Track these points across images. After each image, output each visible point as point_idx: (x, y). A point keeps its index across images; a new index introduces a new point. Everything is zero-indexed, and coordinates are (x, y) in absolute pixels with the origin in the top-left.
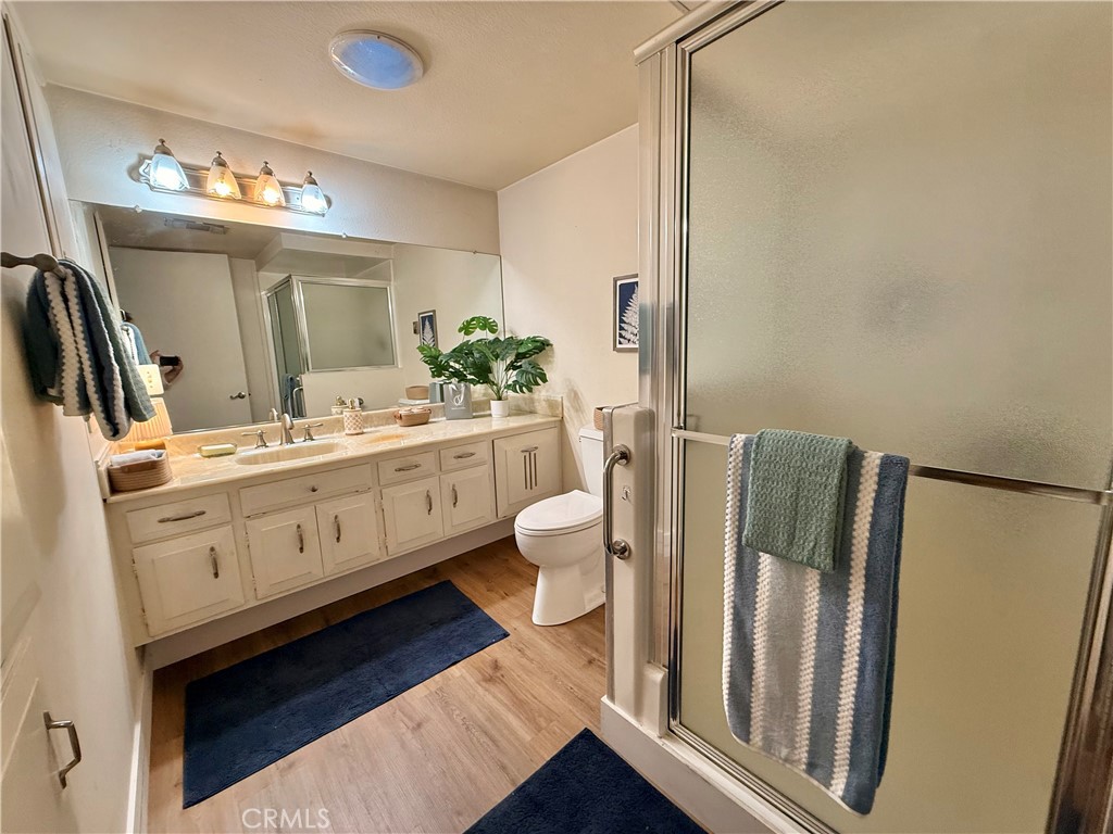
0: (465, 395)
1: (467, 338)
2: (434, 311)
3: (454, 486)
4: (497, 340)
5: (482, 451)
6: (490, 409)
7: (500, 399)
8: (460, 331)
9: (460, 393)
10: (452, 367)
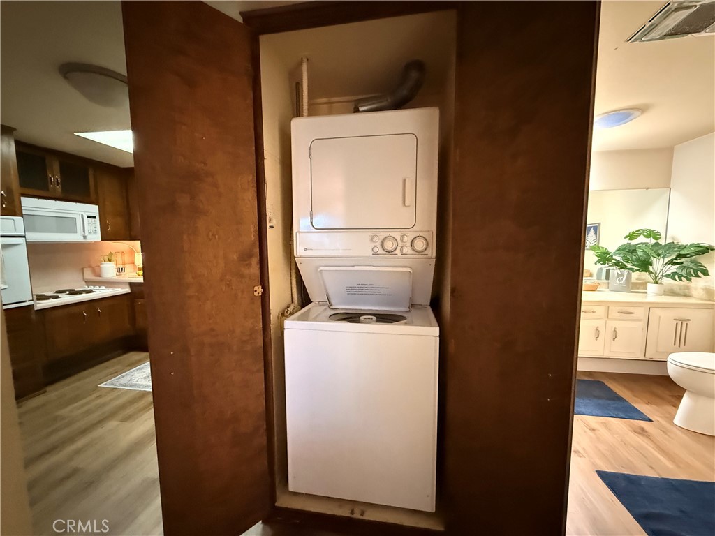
0: (627, 278)
1: (630, 241)
2: (600, 224)
3: (615, 328)
4: (657, 244)
5: (640, 313)
6: (646, 289)
7: (657, 283)
8: (626, 237)
9: (623, 276)
10: (615, 259)
